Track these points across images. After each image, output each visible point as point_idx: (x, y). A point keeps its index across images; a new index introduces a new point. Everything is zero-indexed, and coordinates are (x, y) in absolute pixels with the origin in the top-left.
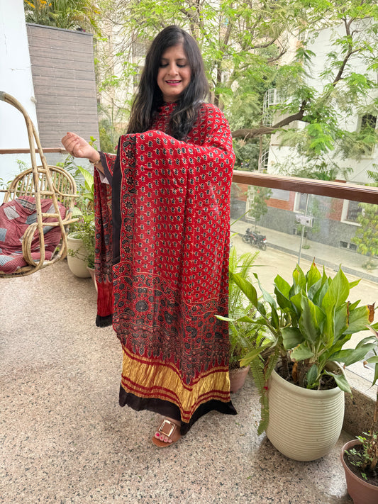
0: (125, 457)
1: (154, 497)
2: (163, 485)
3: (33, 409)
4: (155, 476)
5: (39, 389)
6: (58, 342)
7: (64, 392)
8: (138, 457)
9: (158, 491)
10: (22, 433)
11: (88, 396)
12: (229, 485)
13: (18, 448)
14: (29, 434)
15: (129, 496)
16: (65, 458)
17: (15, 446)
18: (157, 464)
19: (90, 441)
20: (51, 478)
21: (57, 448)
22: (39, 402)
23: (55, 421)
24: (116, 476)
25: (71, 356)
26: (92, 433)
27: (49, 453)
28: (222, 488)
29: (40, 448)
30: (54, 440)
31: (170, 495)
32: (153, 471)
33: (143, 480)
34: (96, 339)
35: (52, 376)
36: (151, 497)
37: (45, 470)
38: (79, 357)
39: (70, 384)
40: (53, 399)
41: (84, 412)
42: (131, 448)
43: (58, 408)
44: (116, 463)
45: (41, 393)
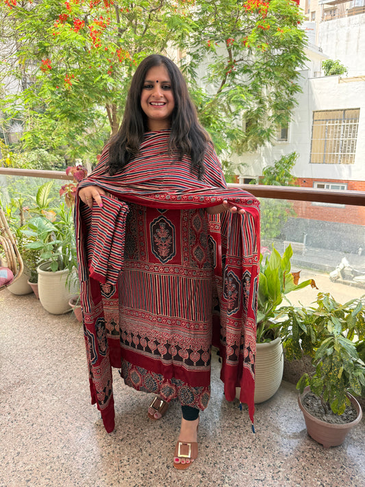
0: (118, 447)
1: (154, 472)
2: (159, 460)
3: (14, 426)
4: (150, 455)
5: (13, 407)
6: (18, 360)
7: (41, 405)
8: (130, 444)
9: (156, 467)
10: (11, 451)
11: (66, 403)
12: (213, 446)
13: (11, 465)
14: (19, 450)
15: (132, 477)
16: (62, 462)
17: (8, 463)
18: (149, 445)
19: (81, 441)
20: (55, 482)
21: (51, 455)
22: (18, 418)
23: (40, 432)
24: (115, 464)
25: (36, 371)
26: (81, 434)
27: (45, 461)
28: (208, 450)
29: (34, 459)
30: (46, 449)
31: (168, 467)
32: (146, 451)
33: (140, 461)
34: (55, 350)
35: (23, 393)
36: (152, 473)
37: (47, 477)
38: (44, 370)
39: (44, 396)
40: (32, 413)
41: (67, 418)
42: (121, 438)
43: (40, 420)
44: (111, 454)
45: (17, 411)
